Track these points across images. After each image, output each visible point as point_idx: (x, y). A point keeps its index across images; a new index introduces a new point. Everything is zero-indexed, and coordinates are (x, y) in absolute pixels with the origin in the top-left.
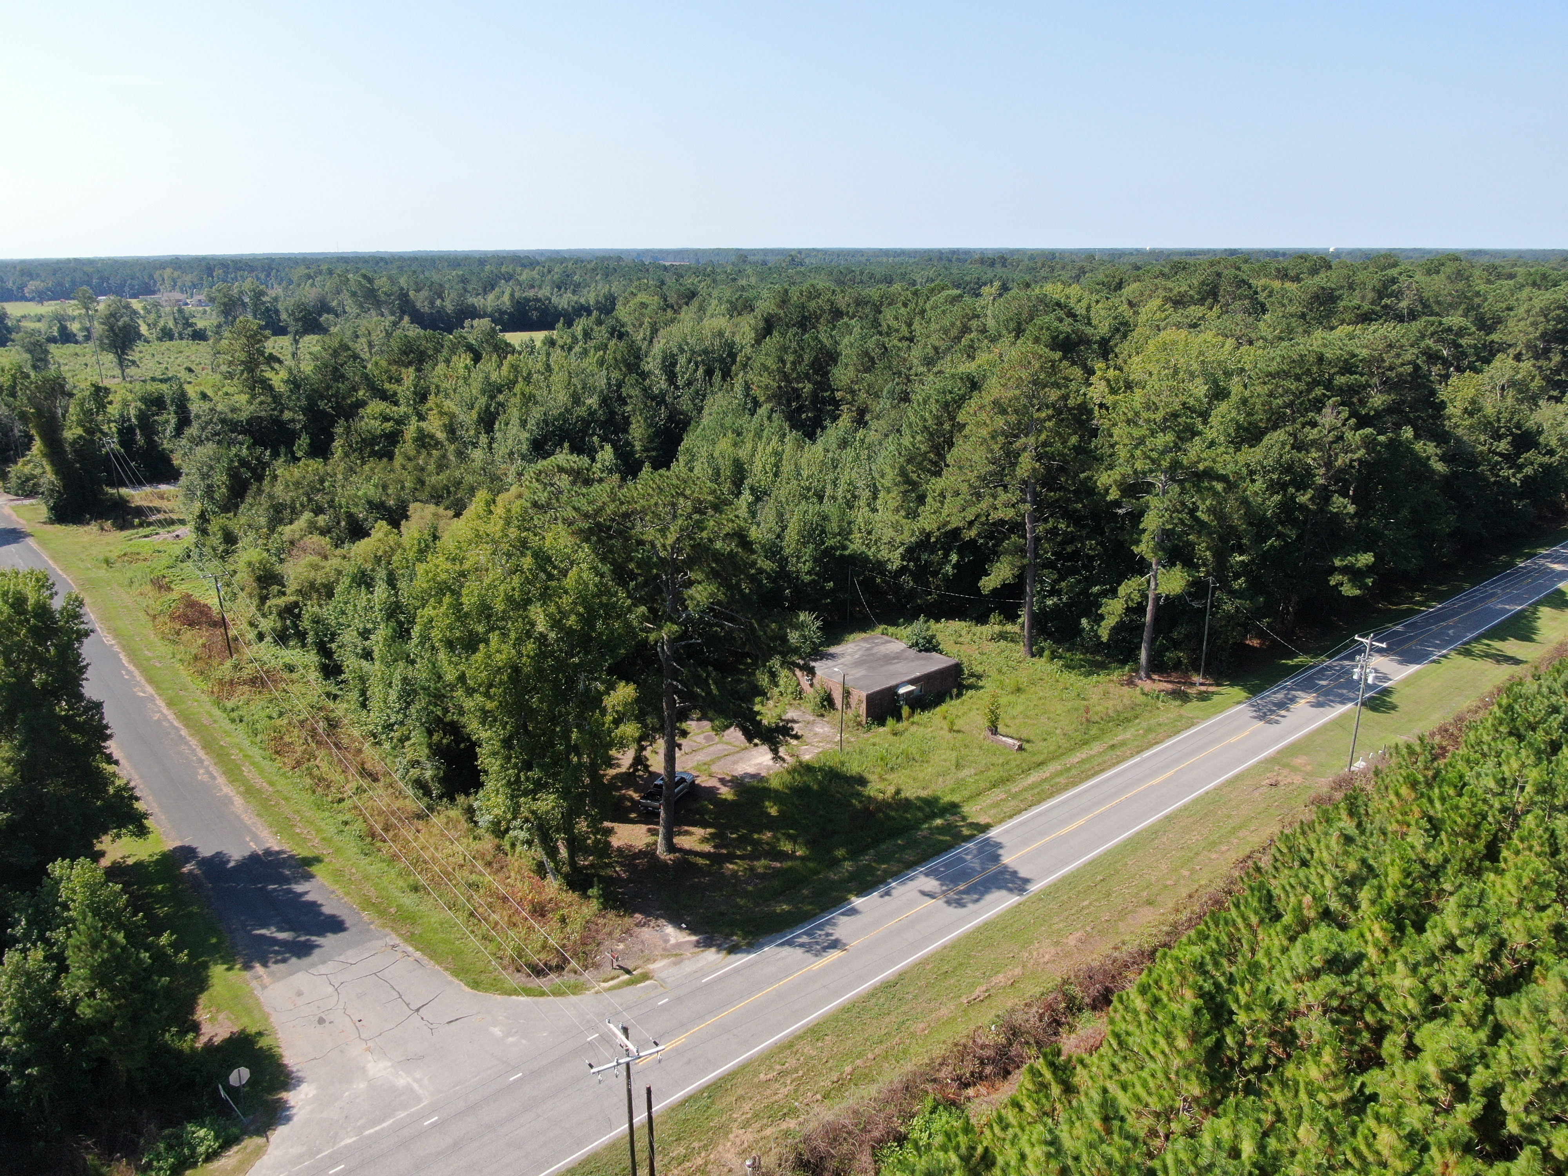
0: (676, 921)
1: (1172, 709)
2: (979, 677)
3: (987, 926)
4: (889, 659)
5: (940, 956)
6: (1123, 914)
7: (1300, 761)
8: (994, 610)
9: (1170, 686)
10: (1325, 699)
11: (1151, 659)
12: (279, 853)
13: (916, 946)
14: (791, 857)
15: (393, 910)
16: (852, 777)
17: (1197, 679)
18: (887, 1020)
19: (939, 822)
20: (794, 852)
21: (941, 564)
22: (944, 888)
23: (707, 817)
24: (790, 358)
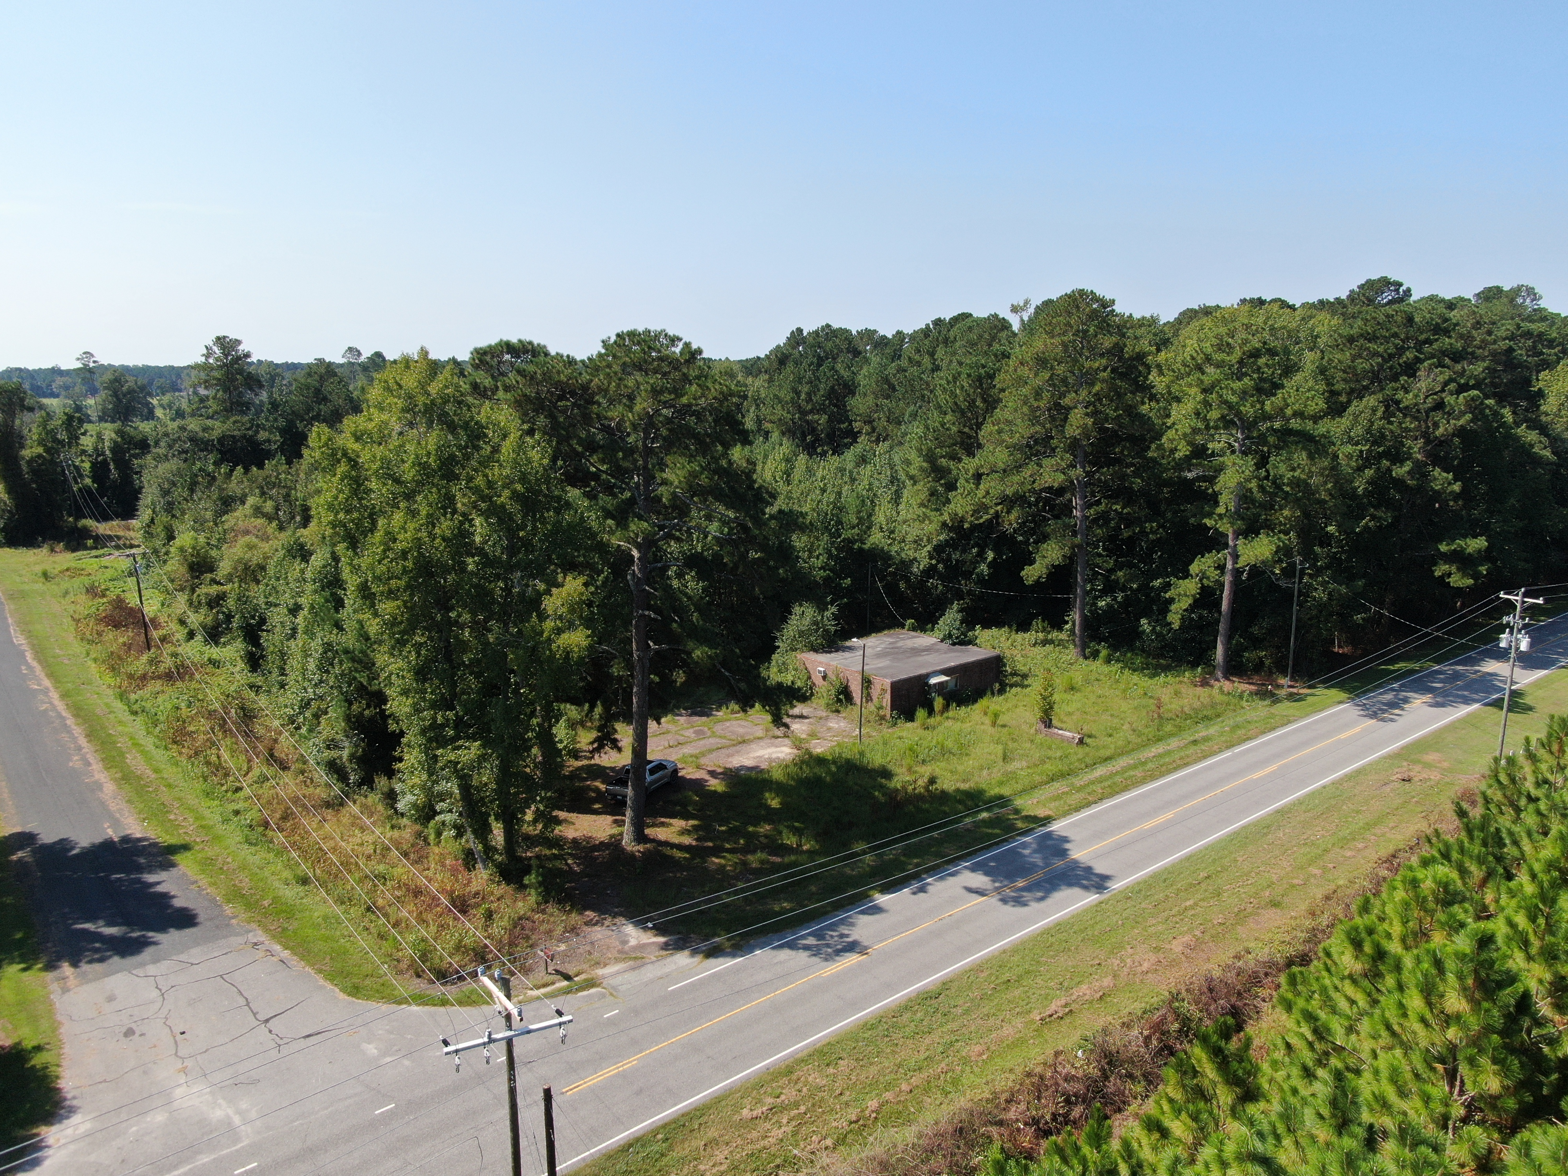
0: (639, 920)
1: (1260, 709)
2: (1025, 676)
3: (1059, 927)
4: (916, 651)
5: (999, 962)
6: (1241, 917)
7: (1431, 757)
8: (1035, 616)
9: (1253, 687)
10: (1443, 699)
11: (1228, 658)
12: (140, 840)
13: (965, 951)
14: (797, 851)
16: (873, 770)
17: (1284, 681)
18: (927, 1041)
20: (800, 845)
21: (975, 563)
22: (997, 885)
23: (690, 808)
24: (805, 389)
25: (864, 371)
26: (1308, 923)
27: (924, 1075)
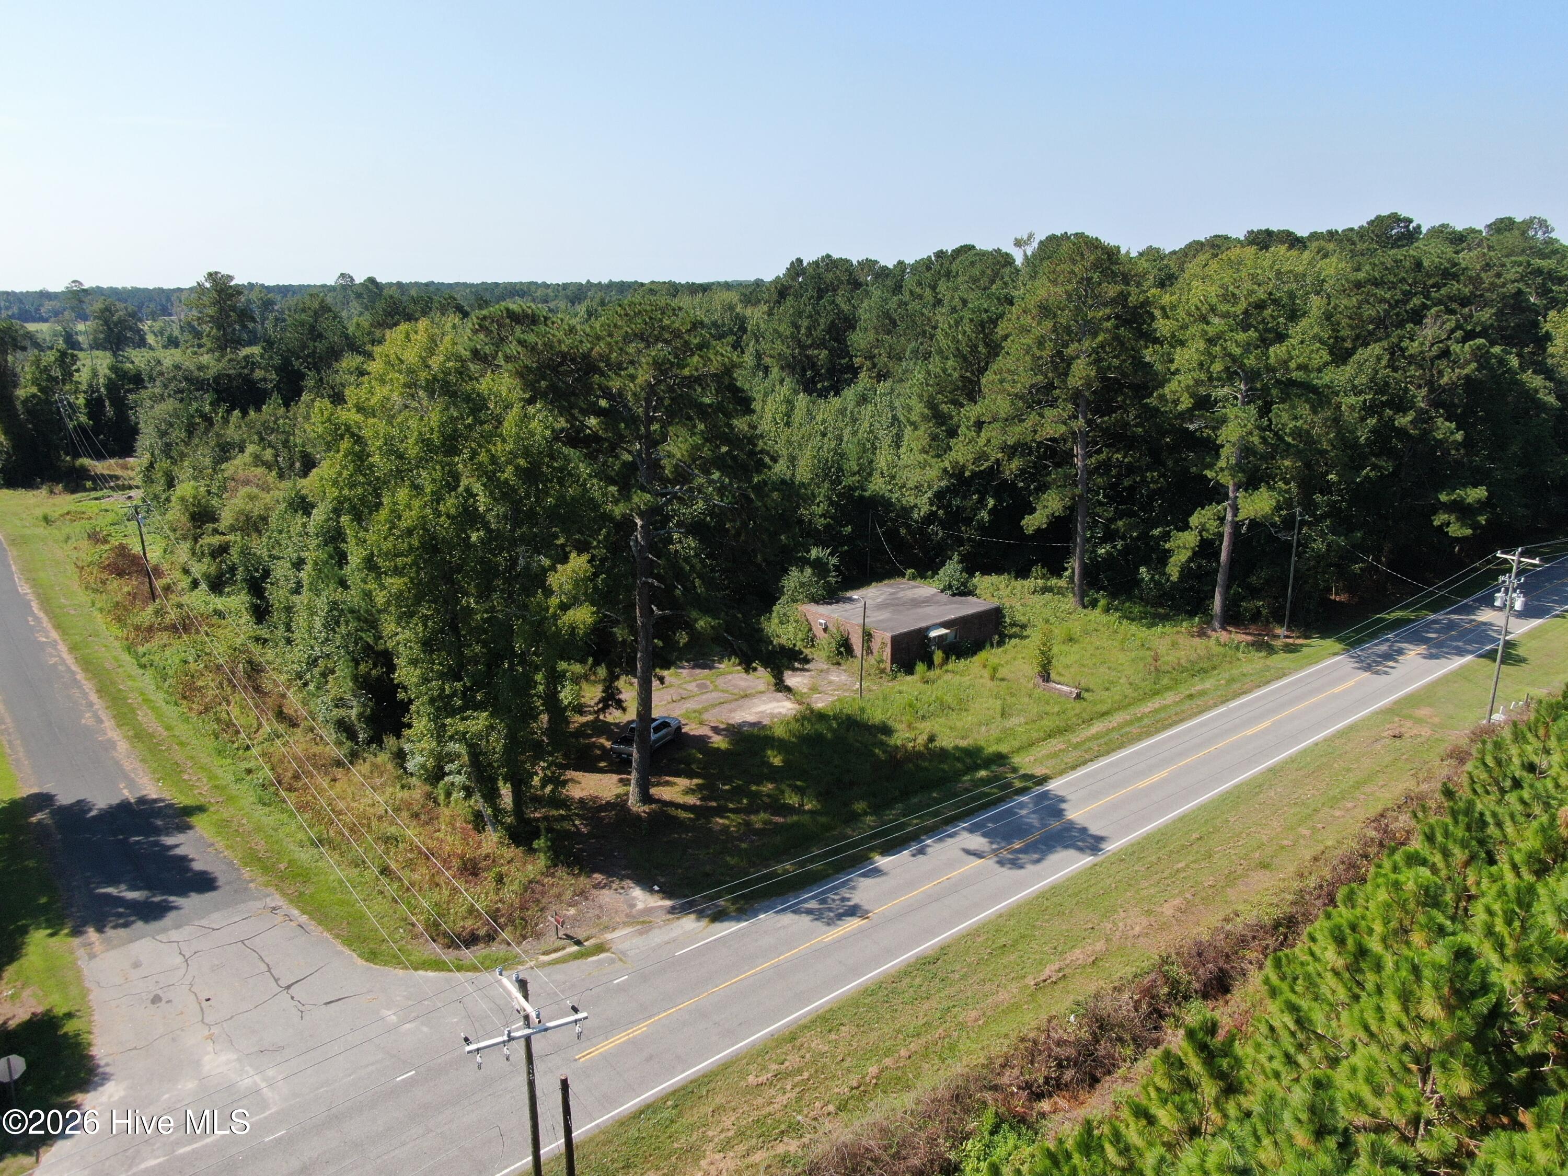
0: (646, 883)
1: (1256, 661)
2: (1024, 627)
3: (1054, 891)
4: (916, 603)
5: (996, 926)
6: (1231, 879)
7: (1423, 712)
8: (1035, 563)
9: (1250, 638)
10: (1437, 650)
11: (1226, 608)
12: (155, 801)
13: (964, 915)
14: (799, 811)
16: (874, 726)
17: (1280, 631)
18: (926, 1006)
19: (983, 773)
20: (801, 805)
21: (976, 510)
22: (994, 846)
23: (694, 766)
24: (805, 323)
25: (865, 305)
26: (1296, 885)
27: (922, 1041)
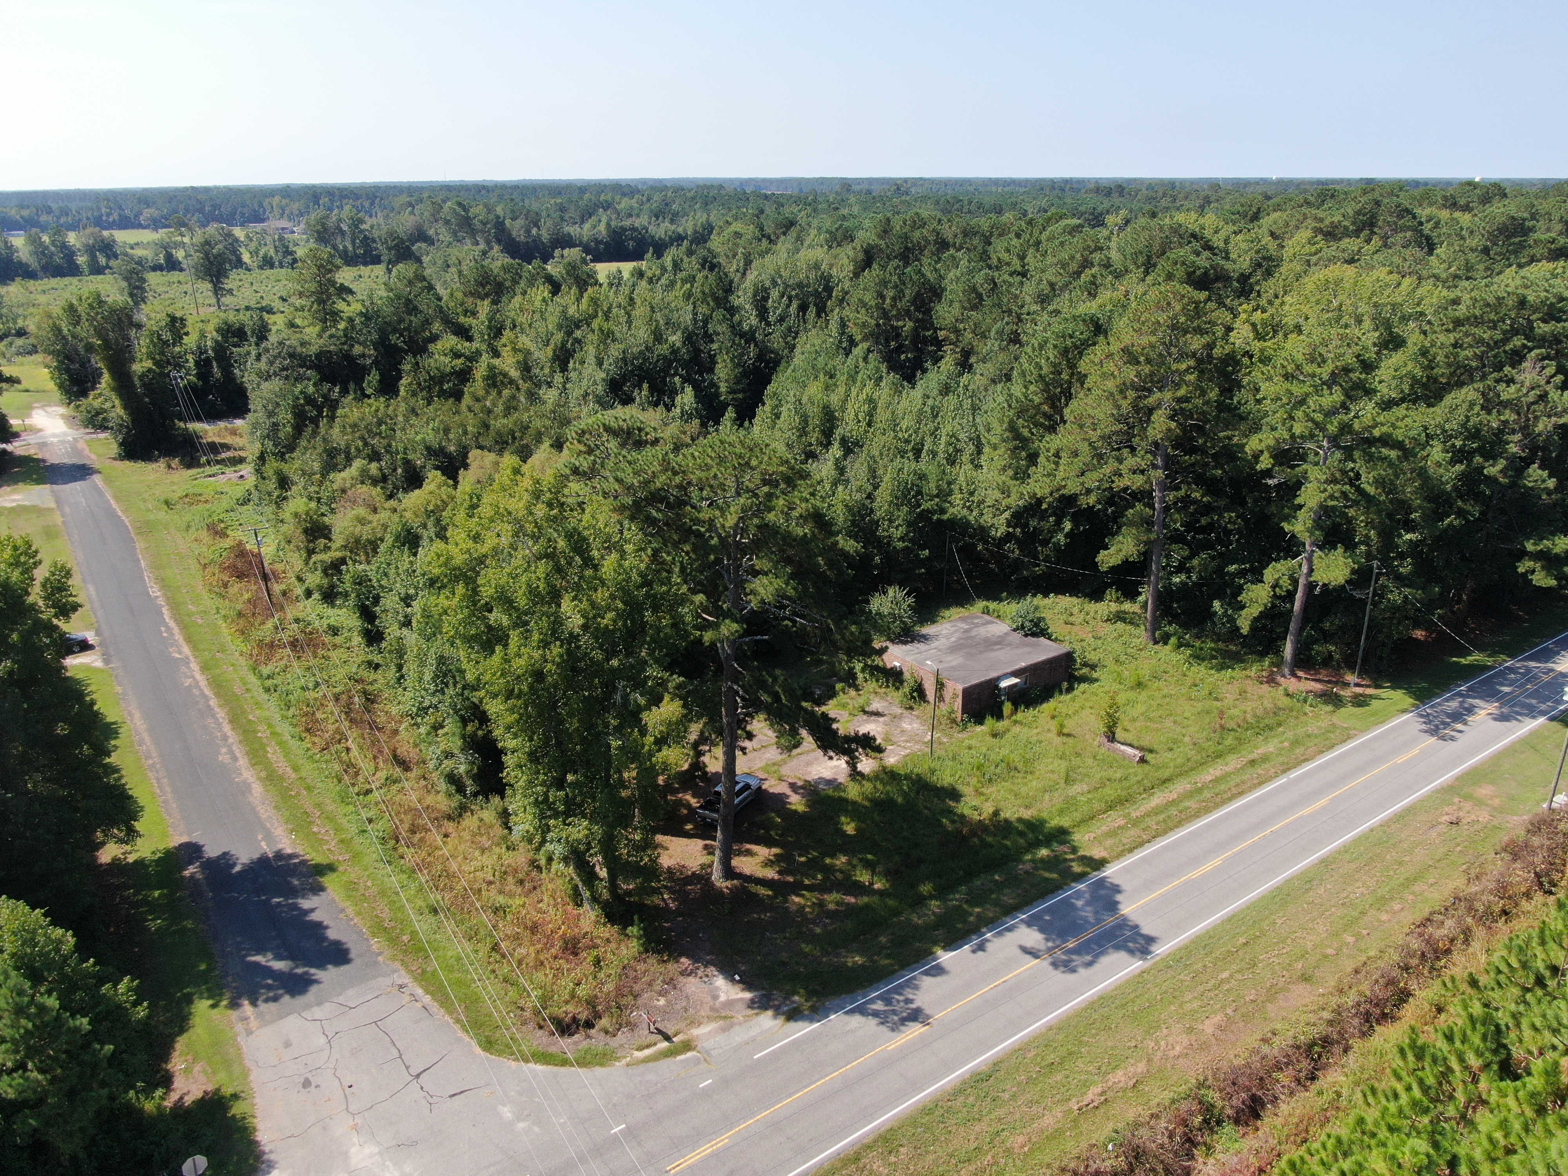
0: (728, 971)
1: (1322, 718)
2: (1093, 667)
3: (1102, 1000)
4: (989, 644)
5: (1046, 1040)
6: (1273, 993)
7: (1484, 791)
8: (1110, 585)
9: (1318, 686)
10: (1509, 710)
11: (1297, 651)
12: (291, 856)
14: (868, 890)
15: (405, 938)
16: (943, 788)
17: (1351, 678)
18: (977, 1128)
19: (1044, 852)
20: (871, 884)
21: (1052, 532)
22: (1050, 944)
23: (772, 833)
24: (890, 293)
26: (1334, 1001)
27: (972, 1167)
